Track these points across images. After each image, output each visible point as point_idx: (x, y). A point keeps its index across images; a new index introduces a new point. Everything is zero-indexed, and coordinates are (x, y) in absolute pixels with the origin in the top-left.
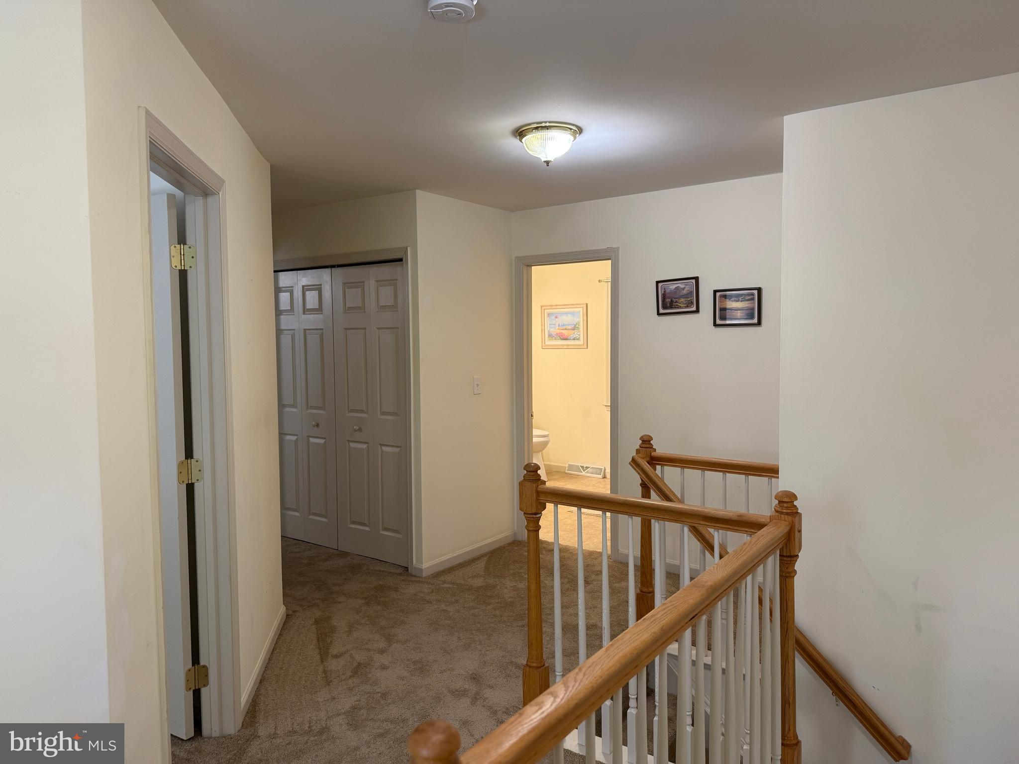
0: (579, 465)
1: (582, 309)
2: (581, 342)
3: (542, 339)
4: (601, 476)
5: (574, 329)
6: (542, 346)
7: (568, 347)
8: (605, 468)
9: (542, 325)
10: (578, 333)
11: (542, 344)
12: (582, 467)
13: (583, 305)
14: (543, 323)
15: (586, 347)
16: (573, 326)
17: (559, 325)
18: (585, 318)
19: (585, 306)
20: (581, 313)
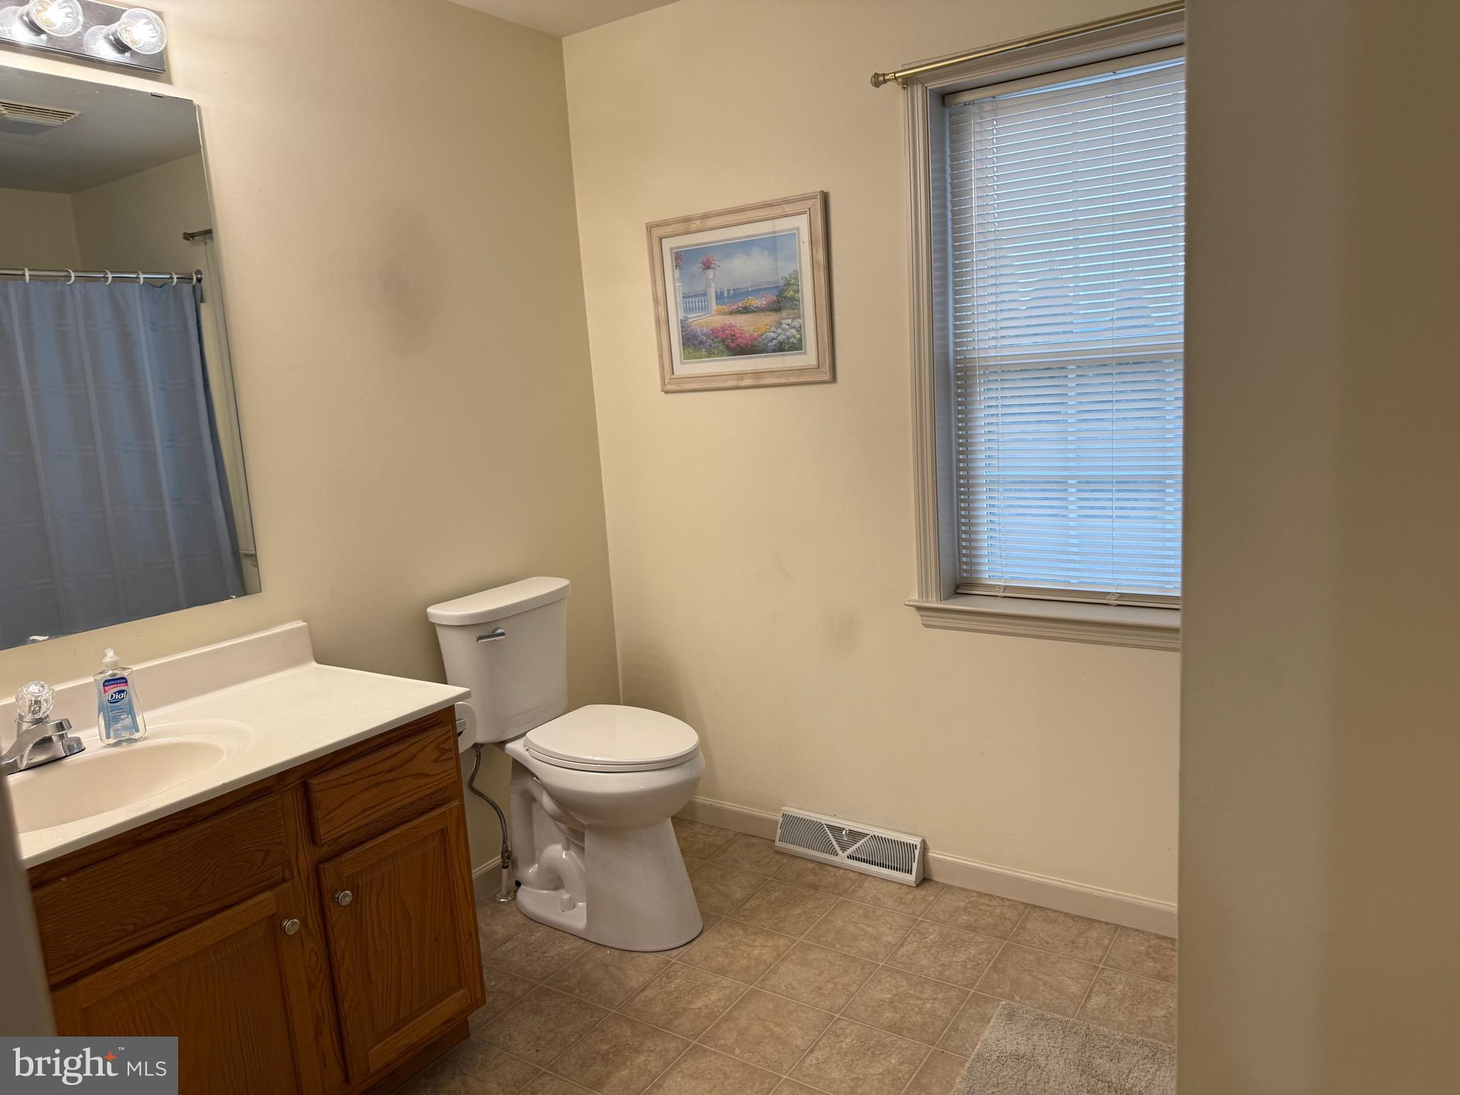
0: (824, 822)
1: (805, 218)
2: (808, 358)
3: (661, 356)
4: (911, 878)
5: (776, 307)
6: (664, 384)
7: (759, 382)
8: (924, 842)
9: (656, 300)
10: (796, 323)
11: (663, 379)
12: (836, 830)
13: (811, 202)
14: (660, 295)
15: (827, 377)
16: (772, 297)
17: (719, 297)
18: (821, 256)
19: (817, 205)
20: (805, 236)
